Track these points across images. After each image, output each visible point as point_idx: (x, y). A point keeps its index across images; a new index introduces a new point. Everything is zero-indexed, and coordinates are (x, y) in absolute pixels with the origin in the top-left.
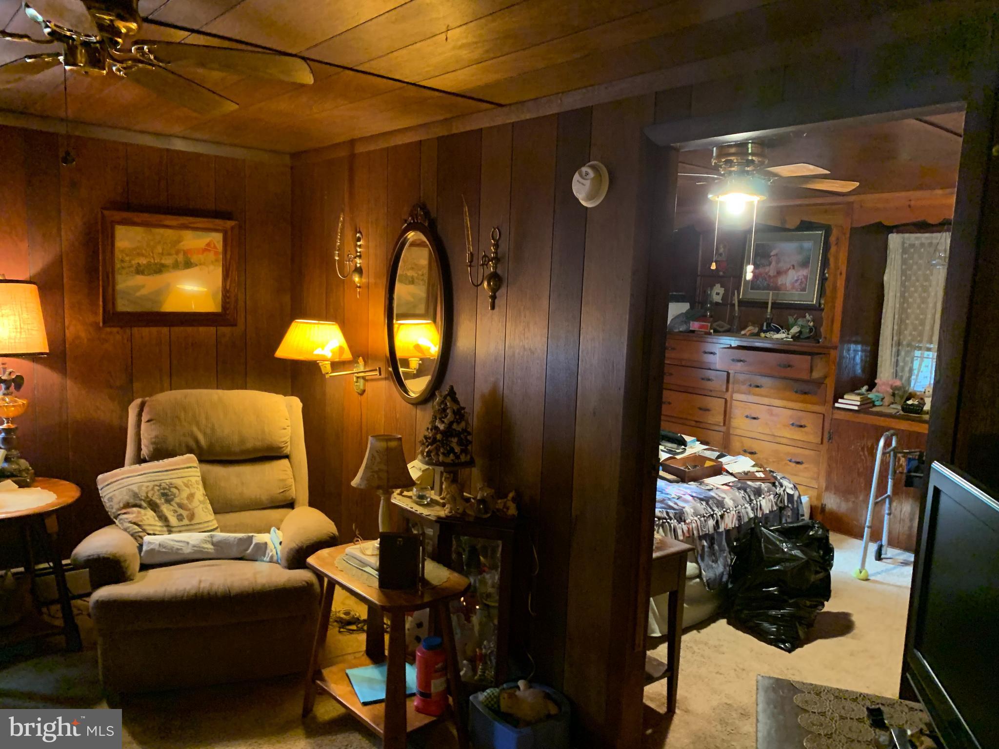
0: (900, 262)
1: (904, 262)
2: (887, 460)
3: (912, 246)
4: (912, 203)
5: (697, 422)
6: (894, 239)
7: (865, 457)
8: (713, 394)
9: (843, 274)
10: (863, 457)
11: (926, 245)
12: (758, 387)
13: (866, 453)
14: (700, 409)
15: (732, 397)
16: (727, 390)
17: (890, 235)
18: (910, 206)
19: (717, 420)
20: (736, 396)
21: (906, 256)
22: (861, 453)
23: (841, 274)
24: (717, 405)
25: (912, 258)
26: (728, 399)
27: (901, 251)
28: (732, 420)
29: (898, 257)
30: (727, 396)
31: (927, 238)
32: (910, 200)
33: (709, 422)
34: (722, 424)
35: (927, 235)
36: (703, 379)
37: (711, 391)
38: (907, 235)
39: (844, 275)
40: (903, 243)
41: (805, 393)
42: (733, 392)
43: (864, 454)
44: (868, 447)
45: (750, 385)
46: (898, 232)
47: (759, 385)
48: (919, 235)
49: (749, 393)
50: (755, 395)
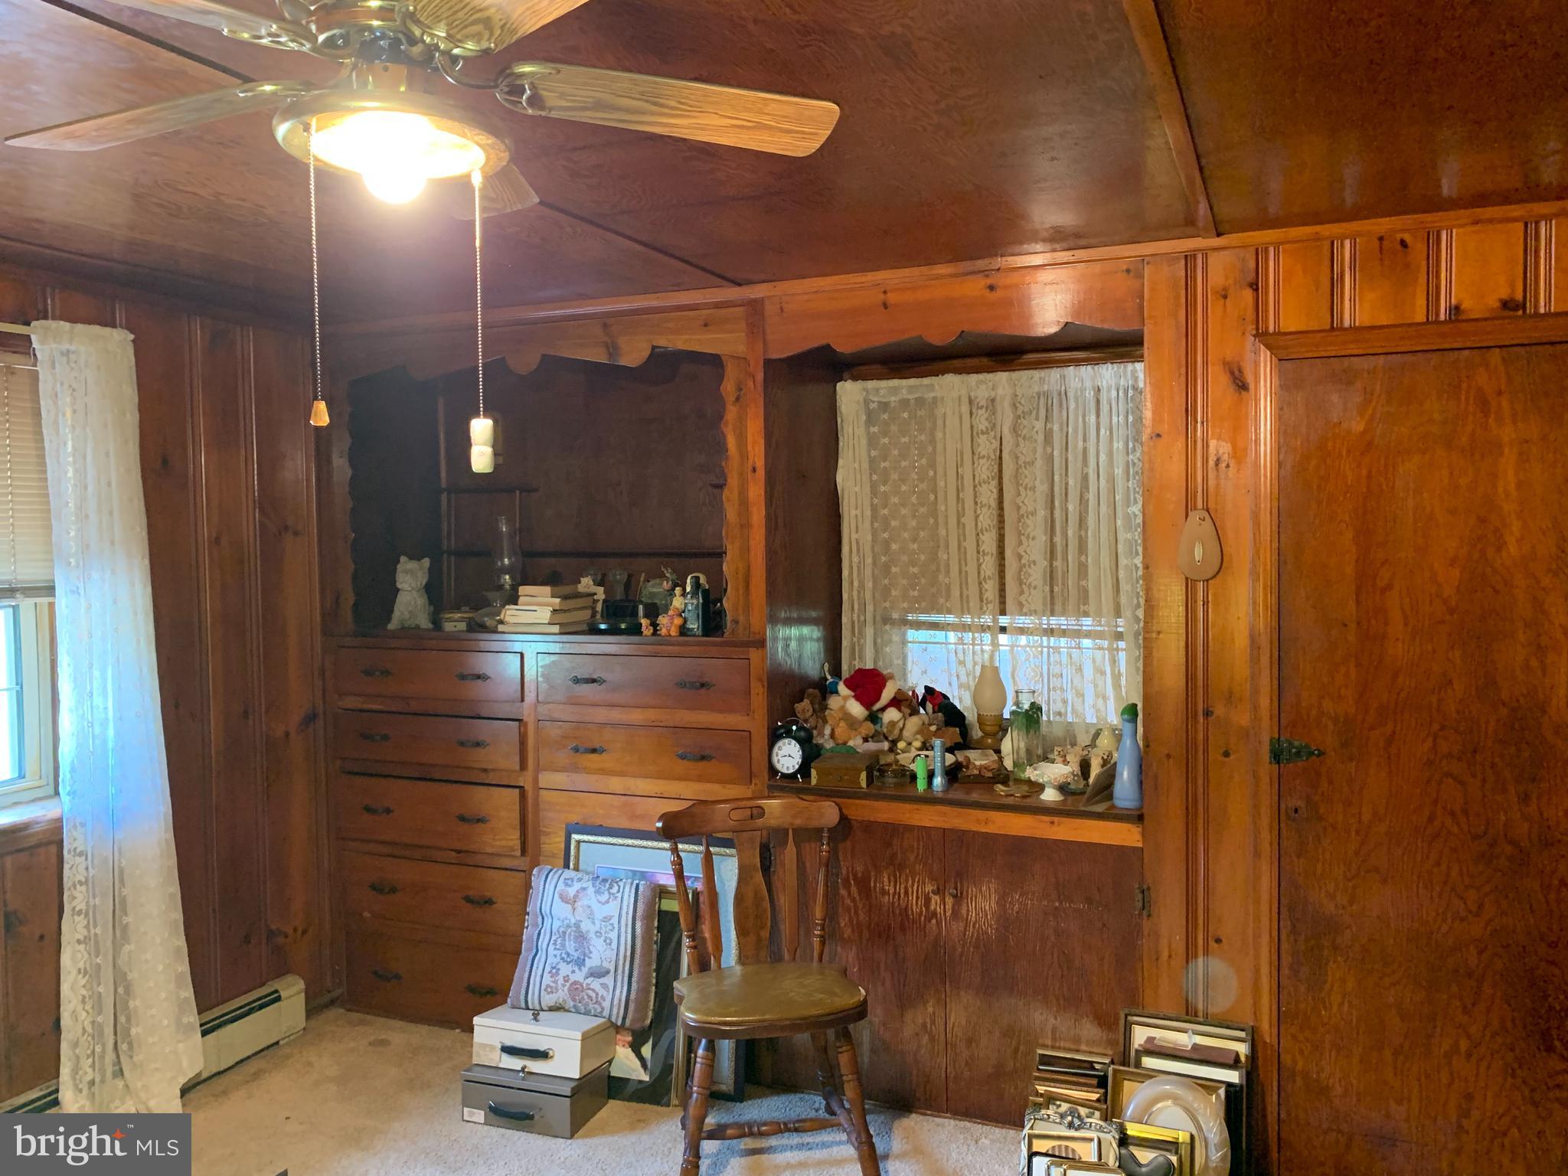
0: (864, 442)
1: (872, 441)
2: (903, 905)
3: (885, 406)
4: (892, 298)
5: (459, 852)
6: (850, 393)
7: (854, 900)
8: (491, 778)
9: (757, 470)
10: (848, 902)
11: (912, 402)
12: (594, 751)
13: (854, 889)
14: (462, 819)
15: (536, 780)
16: (523, 766)
17: (839, 385)
18: (885, 306)
19: (504, 843)
20: (547, 779)
21: (875, 429)
22: (843, 892)
23: (754, 470)
24: (501, 805)
25: (885, 434)
26: (529, 787)
27: (864, 417)
28: (543, 839)
29: (861, 431)
30: (525, 780)
31: (911, 388)
32: (885, 292)
33: (489, 850)
34: (518, 853)
35: (912, 381)
36: (462, 744)
37: (485, 770)
38: (871, 384)
39: (761, 473)
40: (867, 402)
41: (703, 758)
42: (538, 769)
43: (849, 893)
44: (855, 876)
45: (576, 750)
46: (855, 378)
47: (597, 746)
48: (895, 382)
49: (574, 768)
50: (587, 771)
